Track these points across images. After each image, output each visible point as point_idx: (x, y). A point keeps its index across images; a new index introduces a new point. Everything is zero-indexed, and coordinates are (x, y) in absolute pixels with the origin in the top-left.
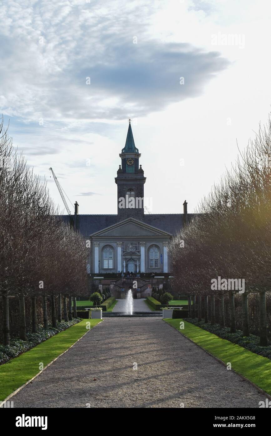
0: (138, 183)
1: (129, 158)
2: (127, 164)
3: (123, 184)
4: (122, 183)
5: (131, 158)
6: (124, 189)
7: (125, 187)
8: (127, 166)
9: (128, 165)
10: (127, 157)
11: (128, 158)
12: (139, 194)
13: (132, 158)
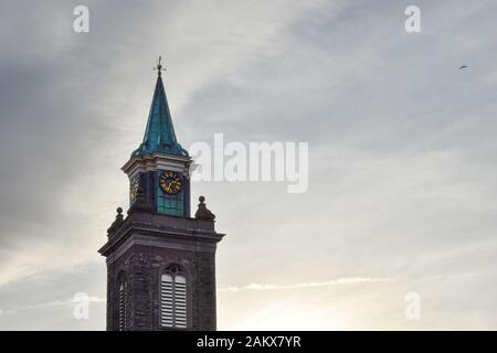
0: (199, 249)
1: (168, 172)
2: (162, 189)
3: (154, 247)
4: (150, 243)
5: (174, 173)
6: (155, 265)
7: (158, 258)
8: (159, 193)
9: (165, 192)
10: (160, 167)
11: (165, 171)
12: (201, 284)
13: (177, 173)
